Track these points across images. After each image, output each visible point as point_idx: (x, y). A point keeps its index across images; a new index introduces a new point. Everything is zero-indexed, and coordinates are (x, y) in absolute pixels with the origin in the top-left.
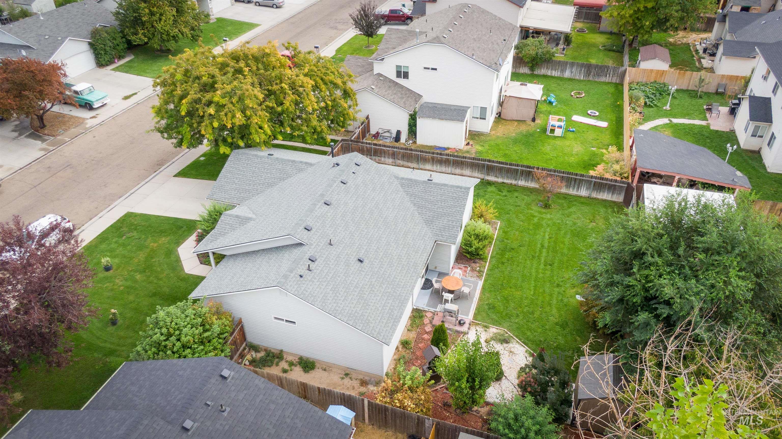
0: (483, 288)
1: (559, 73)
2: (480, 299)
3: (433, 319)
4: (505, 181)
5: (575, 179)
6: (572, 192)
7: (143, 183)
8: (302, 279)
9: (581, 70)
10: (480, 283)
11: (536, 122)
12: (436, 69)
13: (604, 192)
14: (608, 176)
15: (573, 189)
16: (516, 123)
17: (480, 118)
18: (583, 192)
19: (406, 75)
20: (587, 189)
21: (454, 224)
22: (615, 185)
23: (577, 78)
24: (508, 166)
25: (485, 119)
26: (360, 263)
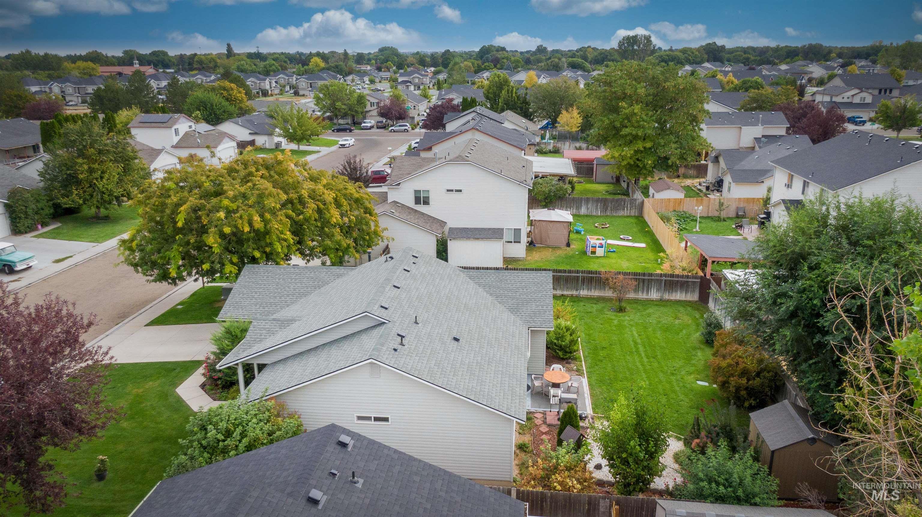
0: (590, 385)
1: (575, 211)
2: (592, 396)
3: (546, 418)
4: (565, 293)
5: (644, 280)
6: (642, 296)
7: (102, 336)
8: (397, 353)
9: (597, 206)
10: (585, 381)
11: (572, 246)
12: (460, 191)
13: (676, 291)
14: (677, 272)
15: (643, 292)
17: (515, 242)
18: (654, 295)
19: (426, 202)
20: (658, 290)
21: (545, 308)
22: (687, 282)
24: (567, 274)
25: (520, 242)
26: (456, 343)
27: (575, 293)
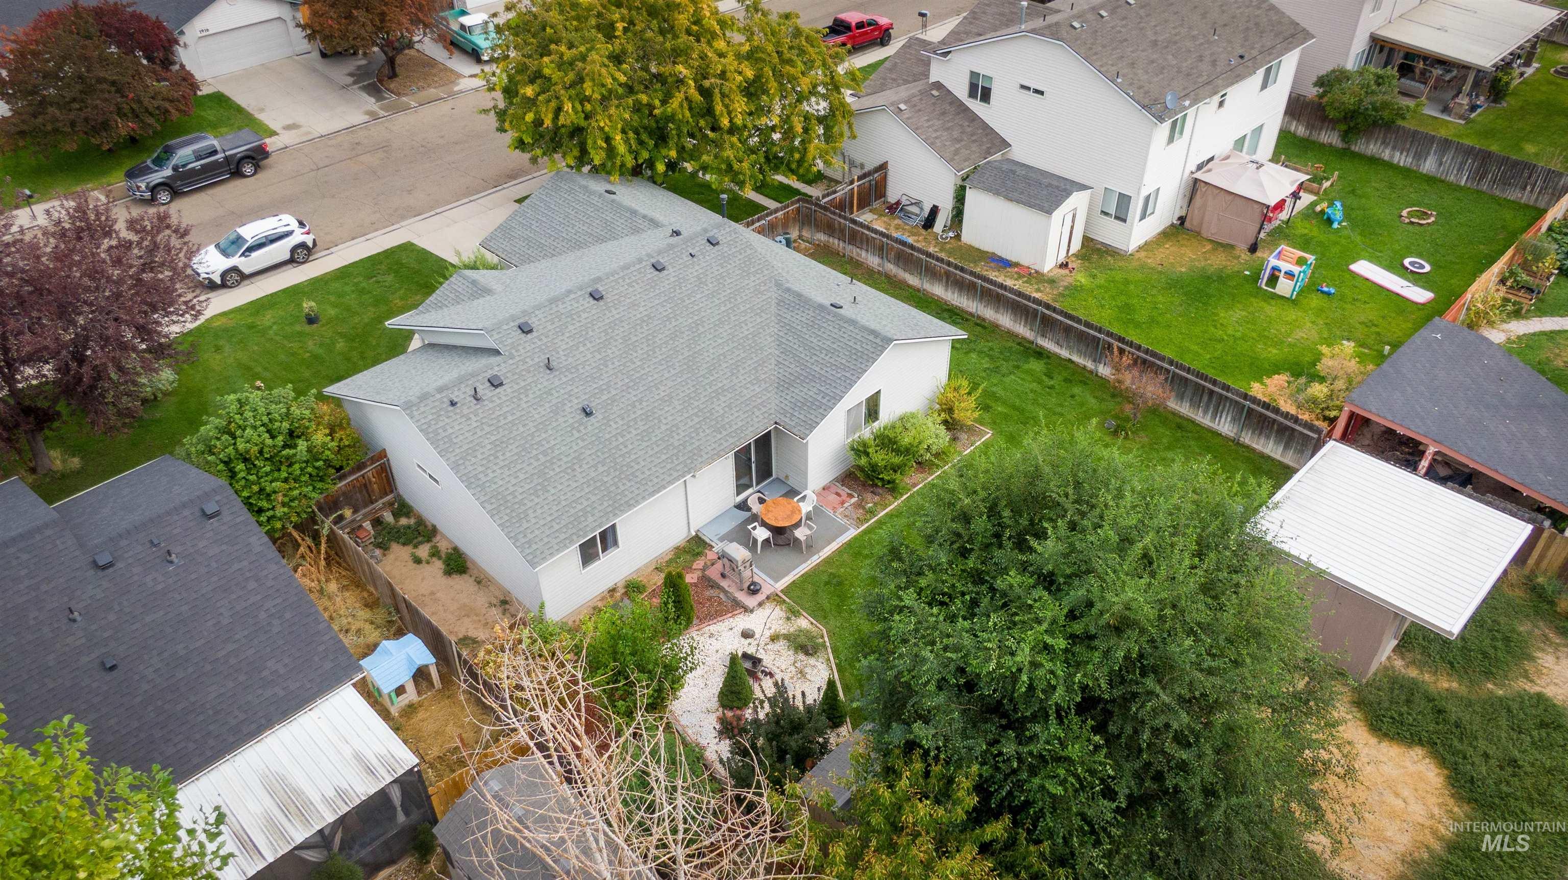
0: (849, 544)
2: (828, 561)
3: (713, 564)
4: (1075, 358)
5: (1212, 393)
6: (1204, 419)
7: (467, 200)
8: (451, 408)
10: (852, 533)
11: (1259, 254)
12: (1042, 93)
13: (1268, 437)
14: (1287, 406)
15: (1205, 412)
16: (1209, 247)
18: (1225, 426)
19: (986, 96)
20: (1234, 420)
21: (824, 401)
22: (1293, 430)
23: (1451, 178)
24: (1083, 328)
26: (583, 415)
27: (1090, 365)
